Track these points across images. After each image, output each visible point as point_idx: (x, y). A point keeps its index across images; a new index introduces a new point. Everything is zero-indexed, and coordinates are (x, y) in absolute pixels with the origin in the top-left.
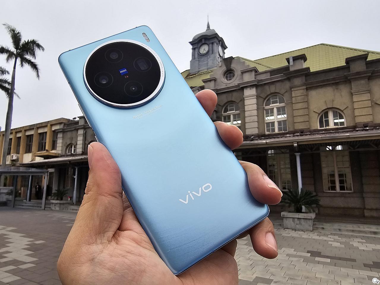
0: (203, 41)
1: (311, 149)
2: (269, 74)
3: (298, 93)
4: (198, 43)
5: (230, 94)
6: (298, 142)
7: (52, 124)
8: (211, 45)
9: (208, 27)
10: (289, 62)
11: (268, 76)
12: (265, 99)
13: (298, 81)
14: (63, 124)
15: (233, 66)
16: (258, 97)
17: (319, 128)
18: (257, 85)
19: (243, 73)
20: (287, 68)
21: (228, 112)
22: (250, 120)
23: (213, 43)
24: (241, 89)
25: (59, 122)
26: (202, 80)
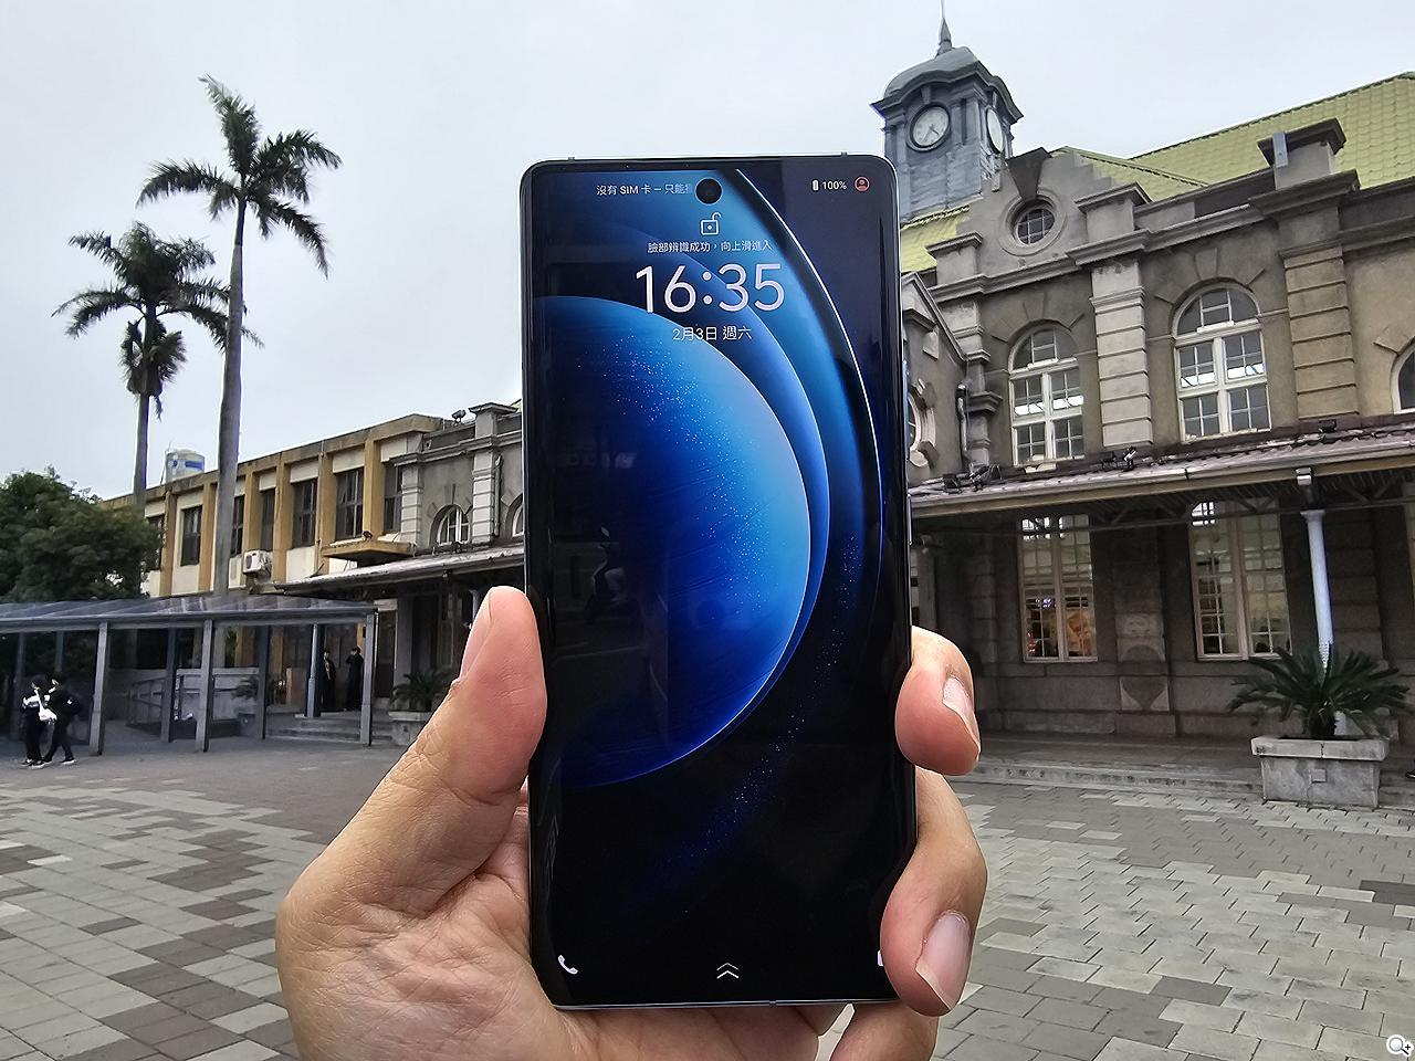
0: (927, 98)
1: (1369, 493)
2: (1191, 207)
3: (1310, 277)
4: (906, 105)
5: (1040, 295)
6: (1313, 469)
7: (380, 438)
8: (956, 111)
9: (946, 39)
10: (1271, 160)
11: (1187, 216)
12: (1176, 307)
13: (1307, 231)
14: (420, 436)
15: (1048, 185)
16: (1149, 300)
17: (1399, 411)
18: (1142, 256)
19: (1086, 209)
20: (1264, 181)
21: (1030, 366)
22: (1117, 390)
23: (963, 103)
24: (1081, 271)
25: (405, 430)
26: (928, 248)
